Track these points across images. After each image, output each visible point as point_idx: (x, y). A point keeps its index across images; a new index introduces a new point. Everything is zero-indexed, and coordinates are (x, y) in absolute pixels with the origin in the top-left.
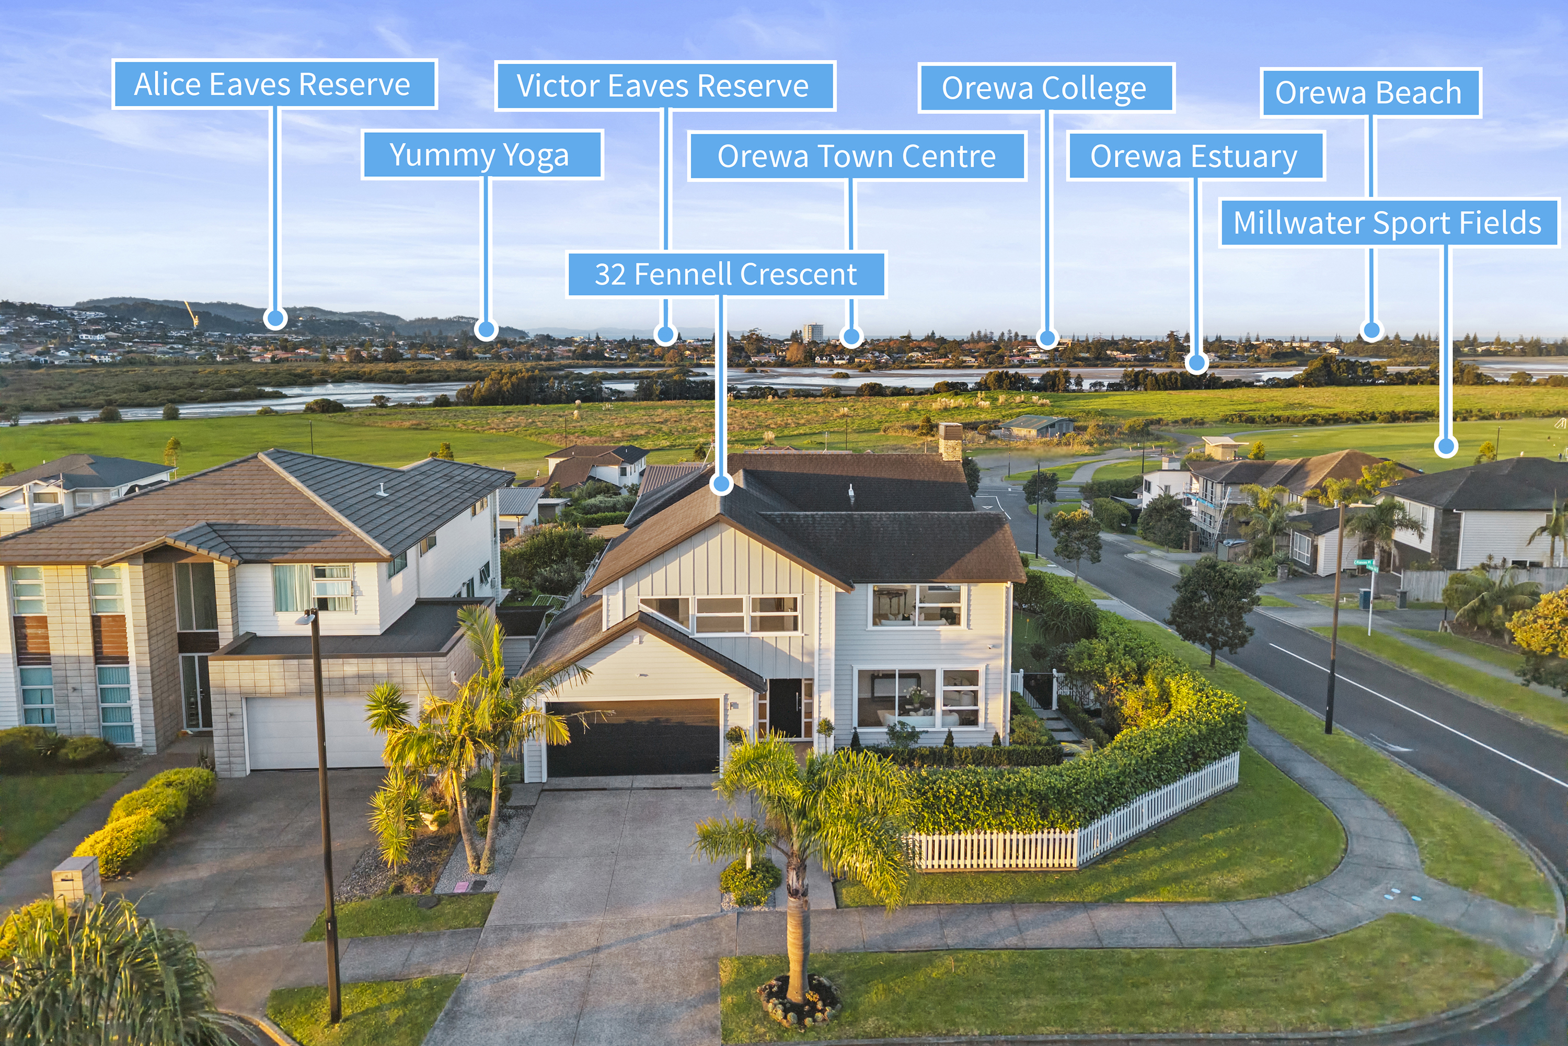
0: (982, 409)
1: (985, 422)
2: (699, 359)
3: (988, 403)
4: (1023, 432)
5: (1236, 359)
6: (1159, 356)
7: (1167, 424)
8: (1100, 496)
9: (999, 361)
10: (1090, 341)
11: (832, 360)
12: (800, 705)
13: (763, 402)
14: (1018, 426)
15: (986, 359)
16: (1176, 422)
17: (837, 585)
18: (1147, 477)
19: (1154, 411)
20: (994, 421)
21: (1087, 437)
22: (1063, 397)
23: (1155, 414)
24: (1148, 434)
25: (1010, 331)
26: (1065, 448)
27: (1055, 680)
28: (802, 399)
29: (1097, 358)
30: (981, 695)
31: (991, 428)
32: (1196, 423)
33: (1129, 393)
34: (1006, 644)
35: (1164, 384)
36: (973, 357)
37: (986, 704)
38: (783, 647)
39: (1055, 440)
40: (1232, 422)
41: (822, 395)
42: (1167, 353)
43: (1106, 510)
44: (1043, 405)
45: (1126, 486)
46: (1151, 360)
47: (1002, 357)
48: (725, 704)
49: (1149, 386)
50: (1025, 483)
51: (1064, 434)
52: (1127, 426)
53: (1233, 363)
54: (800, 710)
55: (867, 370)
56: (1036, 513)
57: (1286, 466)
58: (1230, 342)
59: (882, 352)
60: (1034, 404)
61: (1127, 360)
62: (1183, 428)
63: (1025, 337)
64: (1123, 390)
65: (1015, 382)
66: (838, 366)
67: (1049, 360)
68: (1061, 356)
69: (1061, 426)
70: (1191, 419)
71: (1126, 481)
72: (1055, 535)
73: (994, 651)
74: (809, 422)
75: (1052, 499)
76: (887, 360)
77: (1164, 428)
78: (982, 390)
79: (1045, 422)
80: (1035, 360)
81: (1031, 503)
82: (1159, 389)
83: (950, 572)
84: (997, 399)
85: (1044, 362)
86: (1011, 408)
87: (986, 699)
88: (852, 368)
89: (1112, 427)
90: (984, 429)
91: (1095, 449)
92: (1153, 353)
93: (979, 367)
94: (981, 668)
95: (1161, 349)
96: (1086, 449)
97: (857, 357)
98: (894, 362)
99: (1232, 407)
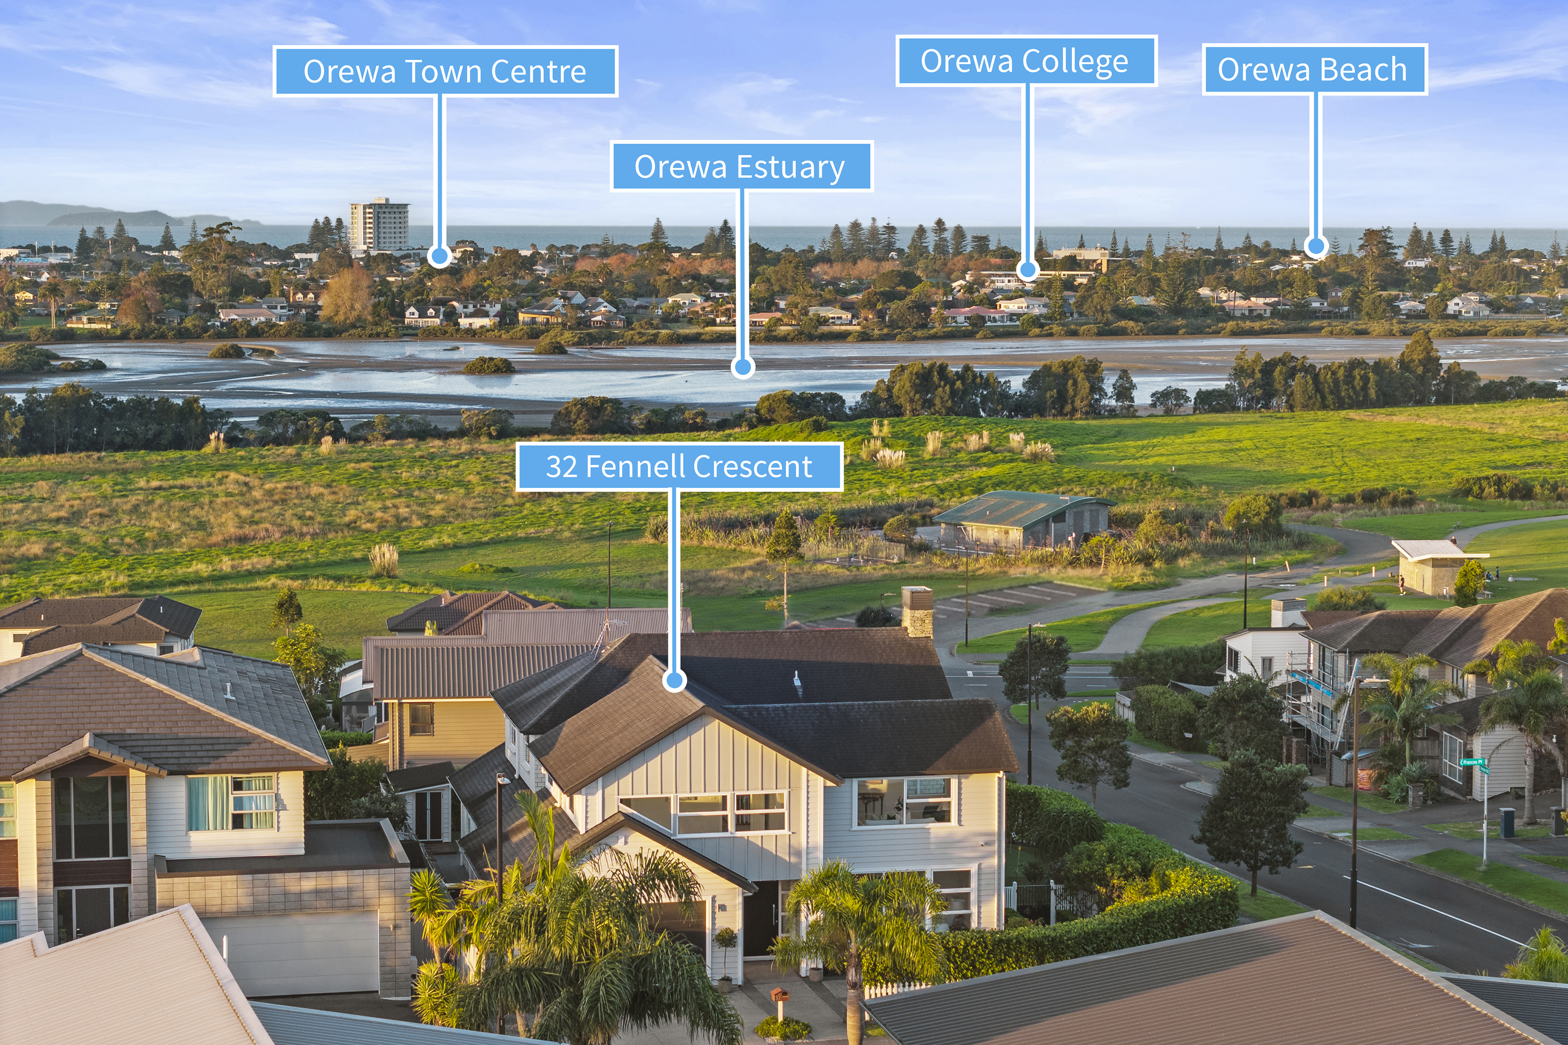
0: (887, 471)
1: (900, 508)
2: (63, 315)
3: (901, 454)
4: (989, 533)
5: (1533, 309)
6: (1337, 304)
7: (1328, 506)
8: (1152, 682)
9: (915, 319)
10: (1159, 252)
11: (451, 316)
12: (777, 918)
13: (307, 455)
14: (979, 518)
15: (881, 315)
16: (1350, 499)
17: (825, 777)
18: (1232, 643)
19: (1303, 470)
20: (921, 505)
21: (1138, 544)
22: (1085, 433)
23: (1303, 478)
24: (1279, 532)
25: (940, 223)
26: (1088, 572)
27: (1052, 893)
28: (410, 443)
29: (1177, 310)
30: (973, 897)
31: (913, 524)
32: (1394, 503)
33: (1250, 416)
34: (999, 841)
35: (1336, 390)
36: (846, 307)
37: (979, 907)
38: (770, 846)
39: (1066, 551)
40: (1479, 496)
41: (461, 433)
42: (1355, 294)
43: (1159, 707)
44: (1035, 458)
45: (1203, 659)
46: (1315, 314)
47: (923, 307)
48: (713, 907)
49: (1298, 397)
50: (1004, 658)
51: (1087, 538)
52: (1229, 515)
53: (1526, 320)
54: (777, 924)
55: (559, 349)
56: (1026, 721)
57: (1451, 621)
58: (1527, 255)
59: (592, 292)
60: (1013, 456)
61: (1253, 316)
62: (1362, 515)
63: (982, 241)
64: (1235, 409)
65: (965, 392)
66: (472, 335)
67: (1050, 318)
68: (1080, 304)
69: (1079, 517)
70: (1383, 492)
71: (1204, 650)
72: (1058, 746)
73: (987, 848)
74: (454, 512)
75: (1058, 691)
76: (609, 318)
77: (1319, 515)
78: (882, 415)
79: (1042, 509)
80: (1012, 316)
81: (1016, 701)
82: (1324, 407)
83: (940, 763)
84: (922, 442)
85: (1036, 321)
86: (959, 467)
87: (979, 902)
88: (512, 341)
89: (1197, 518)
90: (900, 526)
91: (1157, 573)
92: (1322, 293)
93: (864, 337)
94: (973, 868)
95: (1343, 281)
96: (1137, 574)
97: (521, 306)
98: (629, 323)
99: (1489, 456)
